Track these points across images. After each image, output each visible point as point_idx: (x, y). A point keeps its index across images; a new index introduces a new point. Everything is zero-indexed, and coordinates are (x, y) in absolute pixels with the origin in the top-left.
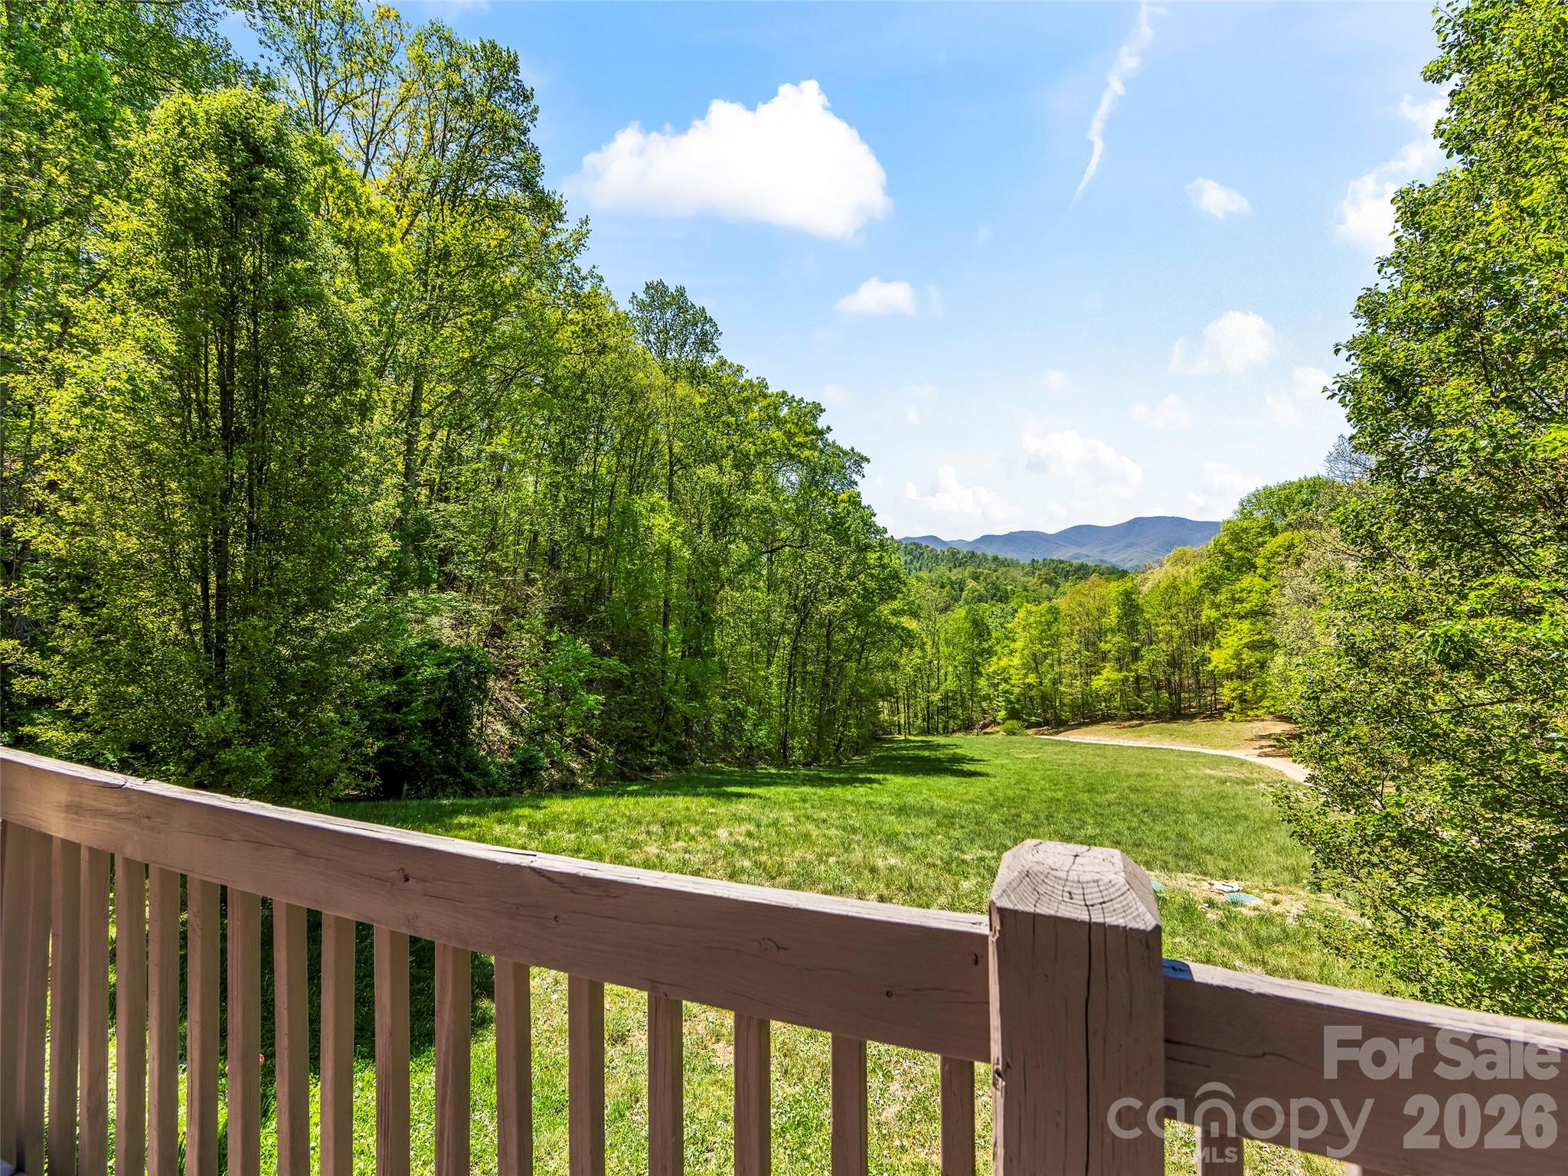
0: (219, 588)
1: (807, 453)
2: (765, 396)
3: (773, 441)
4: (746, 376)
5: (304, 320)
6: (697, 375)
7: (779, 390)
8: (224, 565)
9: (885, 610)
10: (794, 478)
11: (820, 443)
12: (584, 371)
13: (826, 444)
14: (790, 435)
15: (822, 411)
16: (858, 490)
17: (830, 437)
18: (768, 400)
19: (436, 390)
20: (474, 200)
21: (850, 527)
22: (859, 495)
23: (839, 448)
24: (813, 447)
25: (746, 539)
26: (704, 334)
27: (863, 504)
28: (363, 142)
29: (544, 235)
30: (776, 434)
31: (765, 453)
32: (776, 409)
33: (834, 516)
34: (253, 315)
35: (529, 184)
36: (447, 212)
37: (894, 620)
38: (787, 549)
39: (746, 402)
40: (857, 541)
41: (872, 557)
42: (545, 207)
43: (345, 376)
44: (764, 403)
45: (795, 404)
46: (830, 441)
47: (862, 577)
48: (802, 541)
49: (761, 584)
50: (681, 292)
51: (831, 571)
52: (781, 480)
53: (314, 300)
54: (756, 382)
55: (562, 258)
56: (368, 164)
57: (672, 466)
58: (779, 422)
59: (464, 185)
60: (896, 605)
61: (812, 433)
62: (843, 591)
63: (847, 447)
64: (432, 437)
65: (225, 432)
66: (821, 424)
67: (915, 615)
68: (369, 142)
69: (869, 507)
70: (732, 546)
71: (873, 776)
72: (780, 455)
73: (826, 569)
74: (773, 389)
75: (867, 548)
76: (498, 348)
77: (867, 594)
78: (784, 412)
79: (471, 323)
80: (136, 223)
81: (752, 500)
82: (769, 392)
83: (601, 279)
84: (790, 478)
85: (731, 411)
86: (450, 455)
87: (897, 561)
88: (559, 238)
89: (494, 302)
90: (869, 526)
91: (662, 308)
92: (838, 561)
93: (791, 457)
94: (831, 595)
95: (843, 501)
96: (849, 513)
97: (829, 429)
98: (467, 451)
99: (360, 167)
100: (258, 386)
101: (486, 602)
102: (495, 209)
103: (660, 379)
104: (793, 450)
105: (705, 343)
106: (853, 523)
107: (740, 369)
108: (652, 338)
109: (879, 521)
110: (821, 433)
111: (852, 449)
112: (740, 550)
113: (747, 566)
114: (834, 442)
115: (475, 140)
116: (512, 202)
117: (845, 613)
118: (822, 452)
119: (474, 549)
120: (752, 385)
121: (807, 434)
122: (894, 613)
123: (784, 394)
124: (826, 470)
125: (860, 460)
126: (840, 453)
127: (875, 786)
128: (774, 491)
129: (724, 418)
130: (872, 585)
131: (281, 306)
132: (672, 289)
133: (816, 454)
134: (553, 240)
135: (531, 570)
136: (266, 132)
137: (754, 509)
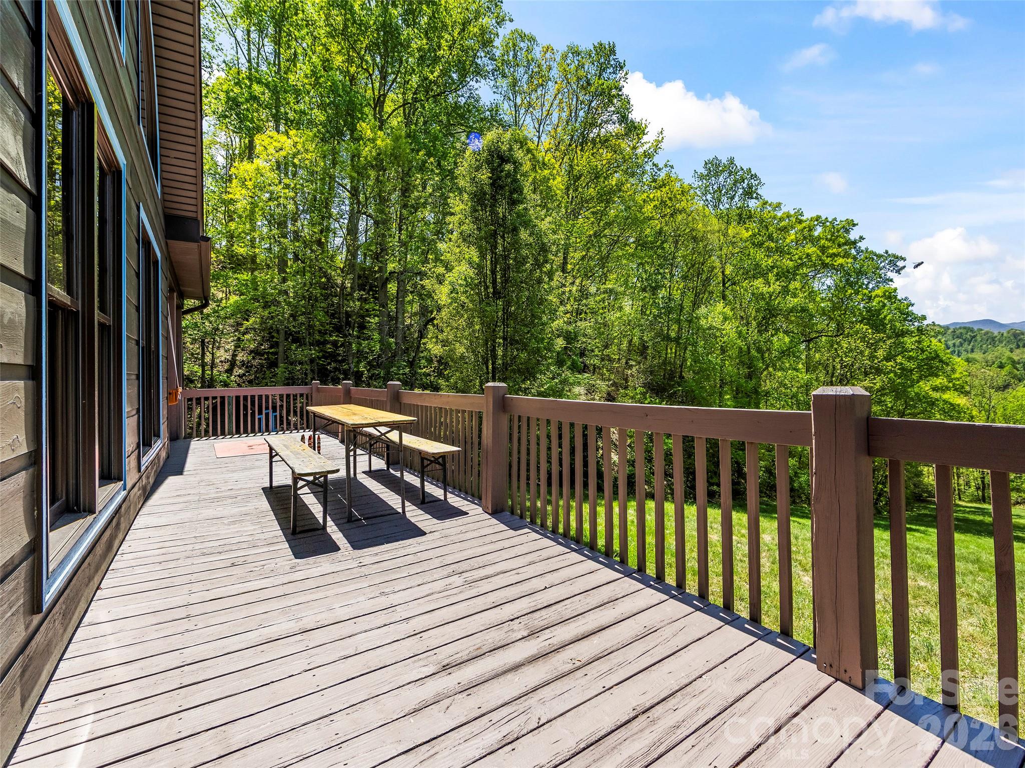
0: (493, 367)
1: (841, 261)
2: (800, 222)
3: (808, 255)
4: (784, 209)
5: (524, 235)
6: (744, 217)
7: (814, 215)
8: (494, 357)
9: (925, 386)
10: (829, 282)
11: (853, 252)
12: (661, 228)
13: (859, 251)
14: (823, 249)
15: (854, 225)
16: (893, 285)
17: (862, 245)
18: (804, 225)
19: (575, 256)
20: (594, 141)
21: (885, 317)
22: (895, 290)
23: (872, 252)
24: (846, 255)
25: (786, 332)
26: (750, 187)
27: (899, 297)
28: (537, 126)
29: (634, 148)
30: (811, 249)
31: (802, 265)
32: (810, 230)
33: (869, 310)
34: (503, 237)
35: (623, 119)
36: (579, 152)
37: (935, 395)
38: (824, 339)
39: (785, 230)
40: (893, 328)
41: (909, 342)
42: (634, 129)
43: (541, 259)
44: (799, 227)
45: (828, 224)
46: (863, 248)
47: (899, 359)
48: (838, 331)
49: (800, 366)
50: (731, 161)
51: (866, 353)
52: (816, 285)
53: (527, 224)
54: (792, 212)
55: (646, 160)
56: (539, 138)
57: (724, 284)
58: (814, 241)
59: (587, 133)
60: (938, 381)
61: (845, 244)
62: (879, 371)
63: (880, 251)
64: (573, 283)
65: (494, 293)
66: (853, 235)
67: (961, 390)
68: (540, 125)
69: (906, 299)
70: (775, 339)
71: (914, 527)
72: (815, 265)
73: (862, 353)
74: (807, 215)
75: (903, 334)
76: (609, 224)
77: (905, 372)
78: (818, 231)
79: (593, 213)
80: (462, 206)
81: (792, 302)
82: (804, 218)
83: (672, 167)
84: (825, 283)
85: (770, 238)
86: (584, 294)
87: (936, 344)
88: (644, 148)
89: (606, 197)
90: (907, 316)
91: (717, 175)
92: (874, 346)
93: (825, 266)
94: (866, 374)
95: (877, 296)
96: (884, 305)
97: (862, 238)
98: (593, 289)
99: (536, 139)
100: (506, 269)
101: (603, 380)
102: (605, 142)
103: (715, 224)
104: (828, 260)
105: (749, 193)
106: (888, 314)
107: (779, 205)
108: (709, 197)
109: (916, 310)
110: (854, 243)
111: (887, 252)
112: (780, 341)
113: (786, 353)
114: (867, 249)
115: (593, 105)
116: (614, 134)
117: (882, 388)
118: (855, 258)
119: (598, 347)
120: (789, 216)
121: (839, 246)
122: (935, 389)
123: (818, 218)
124: (860, 273)
125: (895, 261)
126: (872, 256)
127: (917, 534)
128: (812, 295)
129: (767, 244)
130: (911, 365)
131: (515, 230)
132: (724, 161)
133: (850, 260)
134: (640, 151)
135: (630, 359)
136: (504, 148)
137: (792, 310)
